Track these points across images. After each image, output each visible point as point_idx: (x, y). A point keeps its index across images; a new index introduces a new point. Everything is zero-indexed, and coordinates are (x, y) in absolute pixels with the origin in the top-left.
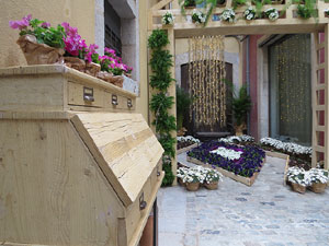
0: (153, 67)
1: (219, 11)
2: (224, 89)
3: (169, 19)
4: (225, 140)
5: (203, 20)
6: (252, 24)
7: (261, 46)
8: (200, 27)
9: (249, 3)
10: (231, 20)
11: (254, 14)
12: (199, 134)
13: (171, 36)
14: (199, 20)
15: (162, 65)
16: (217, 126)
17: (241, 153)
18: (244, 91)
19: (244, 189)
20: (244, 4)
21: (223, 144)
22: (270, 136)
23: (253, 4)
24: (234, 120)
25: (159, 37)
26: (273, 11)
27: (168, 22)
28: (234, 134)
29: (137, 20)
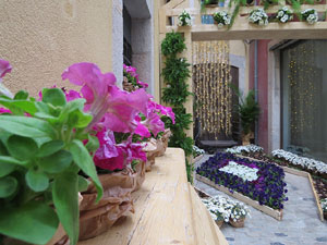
0: (166, 78)
1: (246, 10)
2: (229, 95)
3: (187, 20)
4: (232, 151)
5: (228, 21)
6: (286, 27)
7: (273, 49)
8: (223, 30)
9: (283, 3)
10: (262, 22)
11: (289, 15)
12: (204, 143)
13: (188, 40)
14: (223, 22)
15: (179, 76)
16: (222, 135)
17: (256, 170)
18: (252, 97)
19: (276, 226)
20: (277, 4)
21: (232, 157)
22: (281, 148)
23: (287, 3)
24: (241, 128)
25: (174, 42)
26: (313, 12)
27: (184, 23)
28: (241, 144)
29: (152, 20)
